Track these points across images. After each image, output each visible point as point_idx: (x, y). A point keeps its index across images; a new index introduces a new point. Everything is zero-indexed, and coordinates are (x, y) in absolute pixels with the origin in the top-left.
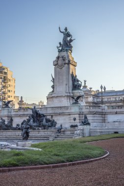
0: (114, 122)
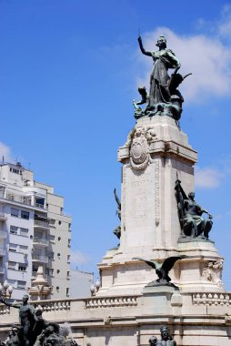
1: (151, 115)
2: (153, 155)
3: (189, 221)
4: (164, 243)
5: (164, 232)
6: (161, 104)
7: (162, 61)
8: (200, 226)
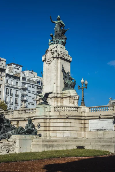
0: (98, 130)
1: (54, 44)
2: (54, 58)
3: (67, 83)
4: (57, 91)
5: (57, 86)
6: (58, 40)
7: (59, 24)
8: (71, 84)
